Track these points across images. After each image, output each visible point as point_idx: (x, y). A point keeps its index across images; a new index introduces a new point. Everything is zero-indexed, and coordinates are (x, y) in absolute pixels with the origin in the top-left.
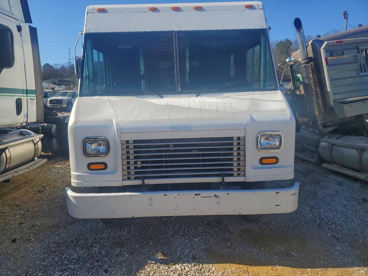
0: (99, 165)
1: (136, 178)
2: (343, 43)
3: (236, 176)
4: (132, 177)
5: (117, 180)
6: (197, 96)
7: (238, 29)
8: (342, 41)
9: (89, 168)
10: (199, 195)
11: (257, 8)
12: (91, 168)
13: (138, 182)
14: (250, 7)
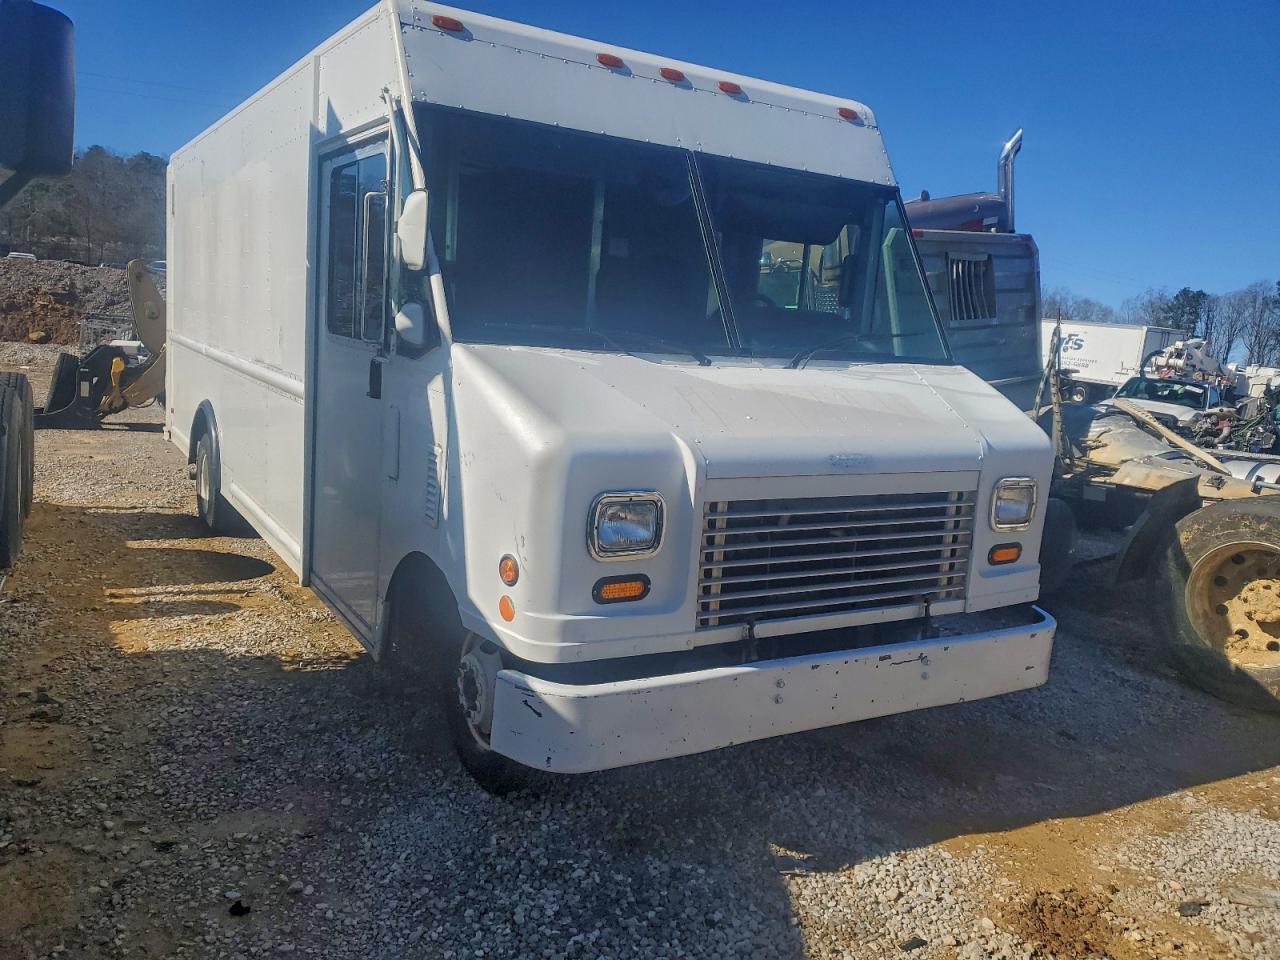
0: (628, 584)
1: (724, 622)
2: (923, 239)
3: (943, 600)
4: (713, 619)
5: (680, 631)
6: (795, 365)
7: (838, 175)
8: (922, 233)
9: (598, 598)
10: (889, 657)
11: (865, 122)
12: (604, 595)
13: (731, 634)
14: (849, 115)
